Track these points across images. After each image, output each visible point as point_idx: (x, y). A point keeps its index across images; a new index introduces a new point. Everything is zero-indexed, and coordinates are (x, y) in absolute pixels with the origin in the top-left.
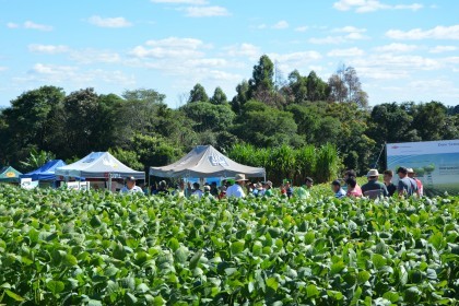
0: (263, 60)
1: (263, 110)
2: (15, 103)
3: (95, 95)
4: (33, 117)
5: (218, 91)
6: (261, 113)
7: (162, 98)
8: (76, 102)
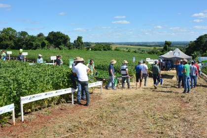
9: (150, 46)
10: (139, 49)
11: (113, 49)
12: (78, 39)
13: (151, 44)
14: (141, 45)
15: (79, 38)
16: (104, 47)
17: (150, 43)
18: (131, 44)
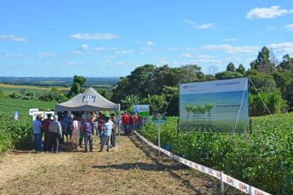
0: (264, 49)
1: (255, 74)
2: (133, 73)
3: (169, 68)
4: (139, 79)
5: (241, 66)
6: (254, 76)
7: (199, 69)
8: (158, 71)
10: (22, 91)
14: (27, 84)
17: (45, 79)
18: (6, 81)
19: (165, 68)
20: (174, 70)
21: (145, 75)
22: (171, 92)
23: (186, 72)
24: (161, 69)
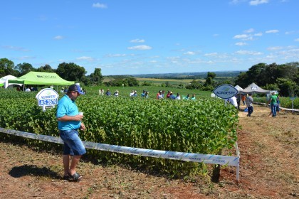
9: (181, 79)
10: (167, 83)
11: (140, 84)
12: (95, 72)
13: (182, 76)
14: (168, 78)
15: (97, 71)
16: (129, 82)
17: (180, 74)
18: (156, 77)
19: (274, 65)
20: (281, 66)
21: (259, 70)
22: (281, 82)
23: (290, 68)
24: (271, 66)
